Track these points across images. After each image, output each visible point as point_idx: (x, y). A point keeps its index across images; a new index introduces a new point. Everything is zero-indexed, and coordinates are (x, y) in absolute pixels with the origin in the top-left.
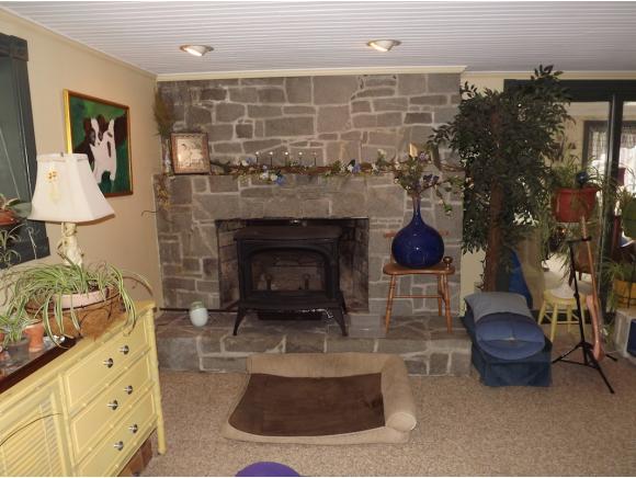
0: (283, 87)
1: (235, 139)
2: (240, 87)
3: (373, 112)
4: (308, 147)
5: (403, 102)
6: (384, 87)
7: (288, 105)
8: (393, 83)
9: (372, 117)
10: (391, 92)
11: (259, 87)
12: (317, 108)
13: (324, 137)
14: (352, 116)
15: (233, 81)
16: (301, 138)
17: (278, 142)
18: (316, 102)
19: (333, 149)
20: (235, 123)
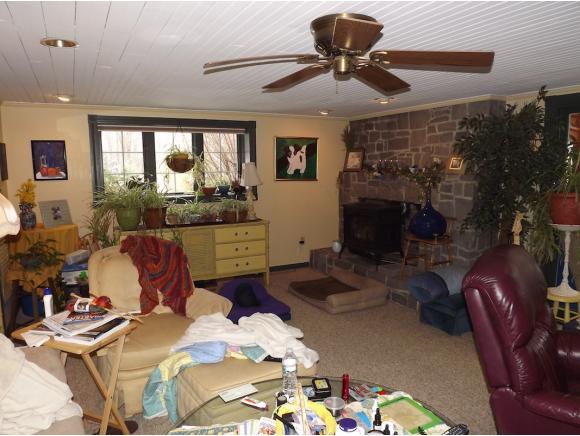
0: (395, 120)
1: (376, 152)
2: (379, 122)
3: (438, 133)
4: (405, 156)
5: (454, 124)
6: (443, 115)
7: (398, 131)
8: (448, 112)
9: (437, 136)
10: (447, 118)
11: (386, 121)
12: (410, 131)
13: (413, 150)
14: (427, 136)
15: (376, 119)
16: (402, 151)
17: (393, 153)
18: (411, 128)
19: (417, 158)
20: (376, 143)
